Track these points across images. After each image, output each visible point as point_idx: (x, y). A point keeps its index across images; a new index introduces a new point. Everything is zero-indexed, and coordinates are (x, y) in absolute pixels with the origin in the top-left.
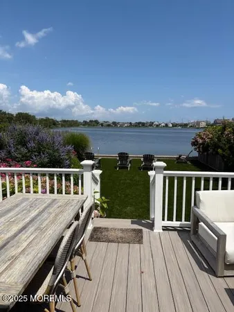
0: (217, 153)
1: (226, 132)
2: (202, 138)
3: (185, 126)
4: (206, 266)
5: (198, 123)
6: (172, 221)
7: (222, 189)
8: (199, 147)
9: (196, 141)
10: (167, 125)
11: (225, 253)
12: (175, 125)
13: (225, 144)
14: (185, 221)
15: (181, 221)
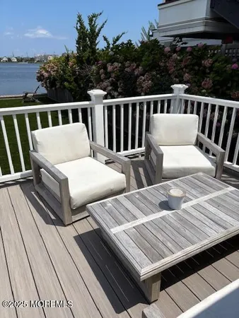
0: (65, 87)
1: (70, 63)
2: (47, 72)
3: (31, 60)
4: (53, 217)
5: (46, 57)
6: (10, 173)
7: (63, 124)
8: (46, 83)
9: (42, 75)
10: (9, 60)
11: (70, 198)
12: (20, 60)
13: (70, 76)
14: (26, 170)
15: (21, 171)
